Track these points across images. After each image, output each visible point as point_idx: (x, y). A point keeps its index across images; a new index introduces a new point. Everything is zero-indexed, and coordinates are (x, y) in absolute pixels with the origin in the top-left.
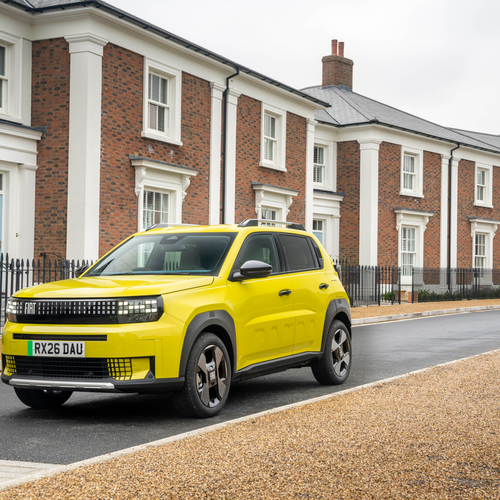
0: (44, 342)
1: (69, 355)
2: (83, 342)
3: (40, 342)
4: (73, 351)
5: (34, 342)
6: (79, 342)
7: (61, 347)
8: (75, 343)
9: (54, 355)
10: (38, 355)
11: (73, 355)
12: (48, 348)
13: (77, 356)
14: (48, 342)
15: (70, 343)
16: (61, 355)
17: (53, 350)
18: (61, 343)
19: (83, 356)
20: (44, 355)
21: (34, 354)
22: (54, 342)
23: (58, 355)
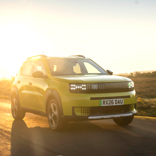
0: (107, 100)
1: (117, 104)
2: (123, 99)
3: (105, 100)
4: (119, 103)
5: (102, 100)
6: (121, 99)
7: (114, 102)
8: (120, 99)
9: (111, 105)
10: (104, 105)
11: (119, 104)
12: (108, 102)
13: (120, 104)
14: (108, 100)
15: (118, 100)
16: (114, 104)
17: (111, 103)
18: (114, 100)
19: (123, 104)
20: (107, 105)
21: (102, 105)
22: (111, 100)
23: (113, 105)
